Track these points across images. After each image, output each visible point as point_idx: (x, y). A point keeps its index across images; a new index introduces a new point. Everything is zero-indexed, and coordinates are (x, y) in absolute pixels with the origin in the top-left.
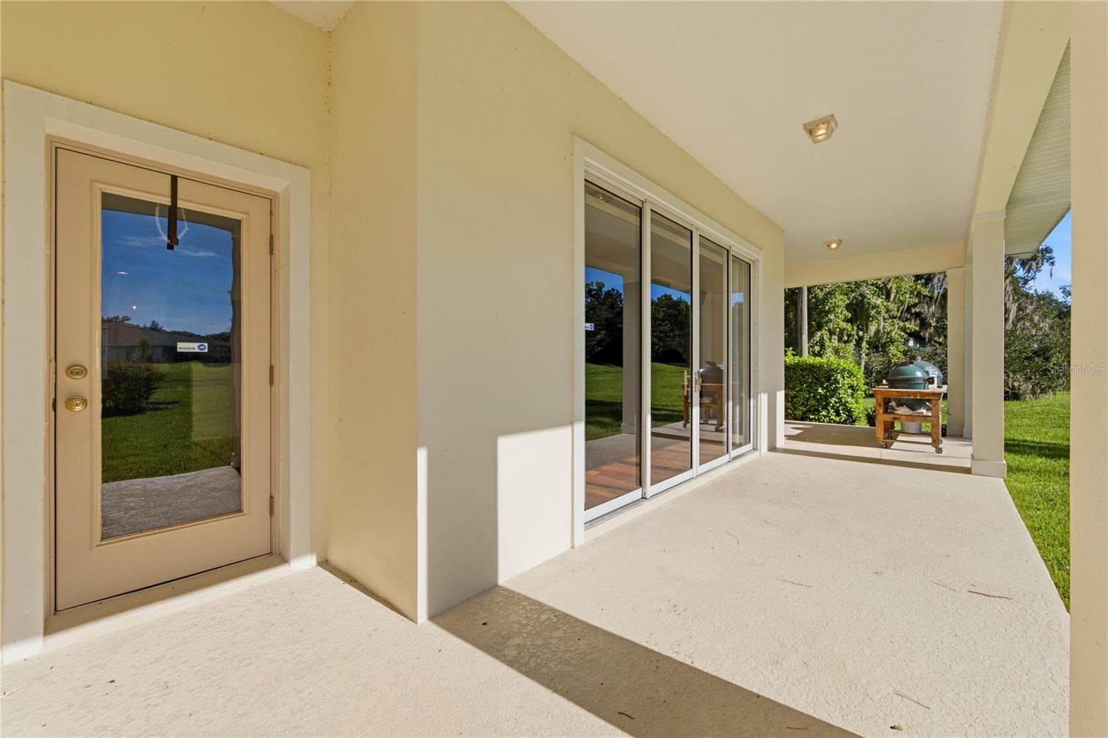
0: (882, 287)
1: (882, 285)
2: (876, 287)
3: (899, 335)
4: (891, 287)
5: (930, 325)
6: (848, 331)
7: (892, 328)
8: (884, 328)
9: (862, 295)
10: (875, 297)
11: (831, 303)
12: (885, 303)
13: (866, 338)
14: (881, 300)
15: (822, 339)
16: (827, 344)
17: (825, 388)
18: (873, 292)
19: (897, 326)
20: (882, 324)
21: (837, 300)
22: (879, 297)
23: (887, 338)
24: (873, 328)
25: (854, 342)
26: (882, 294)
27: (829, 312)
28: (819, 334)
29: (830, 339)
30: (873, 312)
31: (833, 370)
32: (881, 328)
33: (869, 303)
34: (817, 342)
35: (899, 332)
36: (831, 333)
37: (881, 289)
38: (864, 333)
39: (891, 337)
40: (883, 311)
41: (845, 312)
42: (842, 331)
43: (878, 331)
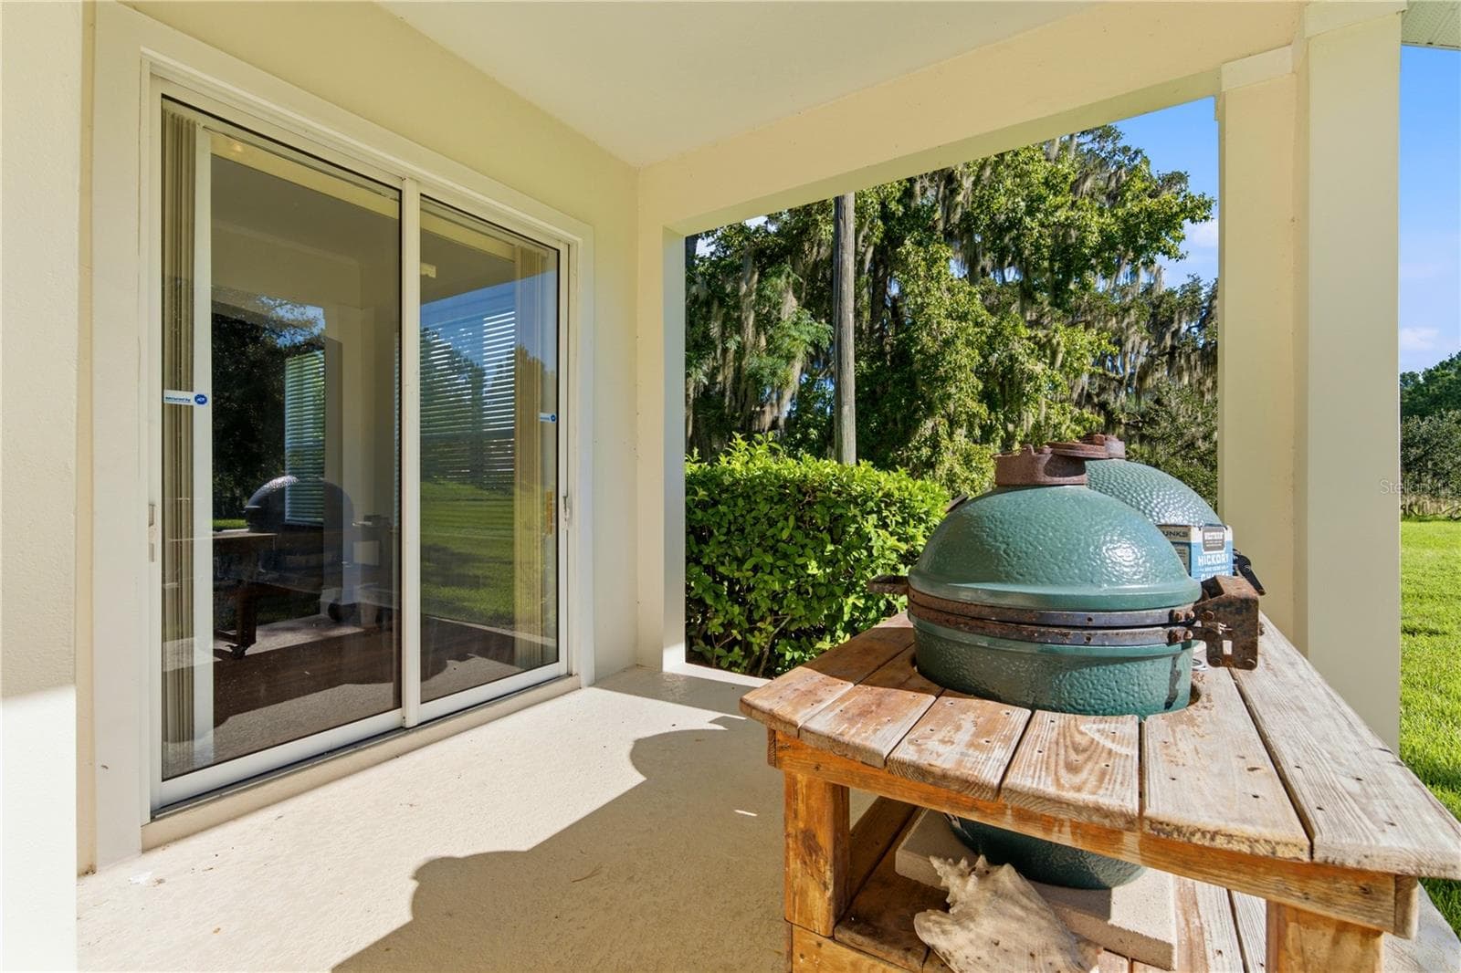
0: (1044, 344)
1: (1045, 340)
2: (1035, 343)
3: (1073, 431)
4: (1058, 344)
5: (1120, 422)
6: (981, 419)
7: (1062, 419)
8: (1047, 418)
9: (1012, 358)
10: (1032, 360)
11: (950, 362)
12: (1049, 372)
13: (1020, 436)
14: (1043, 366)
15: (935, 433)
16: (945, 442)
17: (831, 562)
18: (1028, 351)
19: (1069, 416)
20: (1044, 409)
21: (959, 357)
22: (1040, 360)
23: (1054, 436)
24: (1029, 419)
25: (999, 442)
26: (1045, 356)
27: (944, 380)
28: (930, 423)
29: (950, 435)
30: (1028, 388)
31: (853, 500)
32: (1042, 418)
33: (1022, 372)
34: (926, 440)
35: (1073, 426)
36: (953, 423)
37: (1042, 347)
38: (1016, 427)
39: (1060, 434)
40: (1045, 387)
41: (974, 380)
42: (972, 417)
43: (1037, 426)
